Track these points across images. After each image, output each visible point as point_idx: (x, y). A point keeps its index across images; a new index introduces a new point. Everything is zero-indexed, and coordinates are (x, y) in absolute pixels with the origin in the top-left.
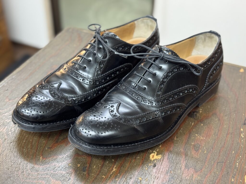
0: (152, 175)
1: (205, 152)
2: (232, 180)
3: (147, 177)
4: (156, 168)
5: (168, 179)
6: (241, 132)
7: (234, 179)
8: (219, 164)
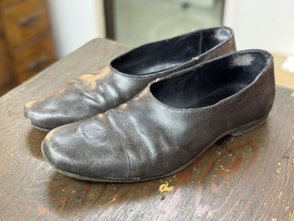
0: (158, 209)
1: (228, 187)
3: (151, 211)
4: (164, 201)
5: (176, 215)
6: (278, 167)
8: (242, 202)
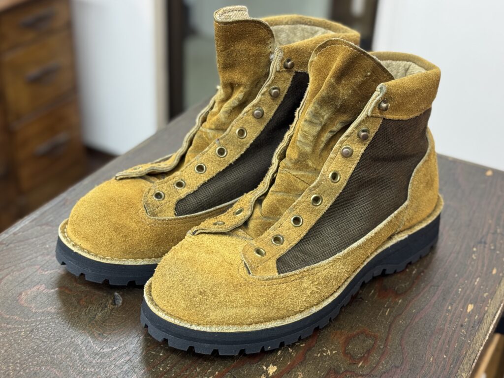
1: (414, 272)
2: (448, 307)
6: (474, 252)
7: (452, 307)
8: (433, 287)
